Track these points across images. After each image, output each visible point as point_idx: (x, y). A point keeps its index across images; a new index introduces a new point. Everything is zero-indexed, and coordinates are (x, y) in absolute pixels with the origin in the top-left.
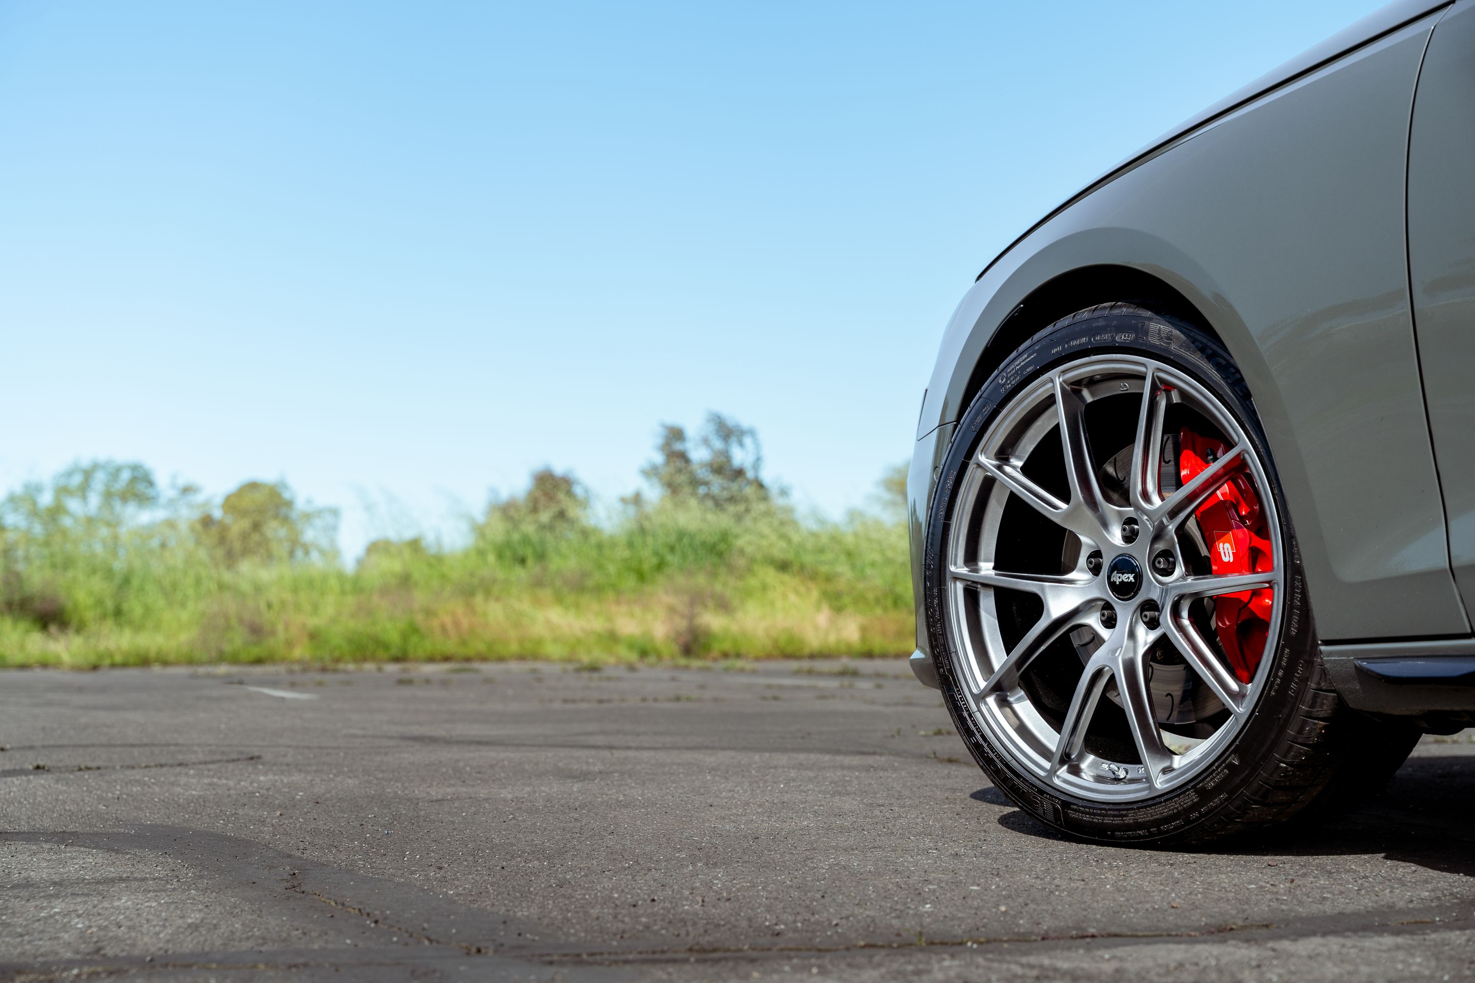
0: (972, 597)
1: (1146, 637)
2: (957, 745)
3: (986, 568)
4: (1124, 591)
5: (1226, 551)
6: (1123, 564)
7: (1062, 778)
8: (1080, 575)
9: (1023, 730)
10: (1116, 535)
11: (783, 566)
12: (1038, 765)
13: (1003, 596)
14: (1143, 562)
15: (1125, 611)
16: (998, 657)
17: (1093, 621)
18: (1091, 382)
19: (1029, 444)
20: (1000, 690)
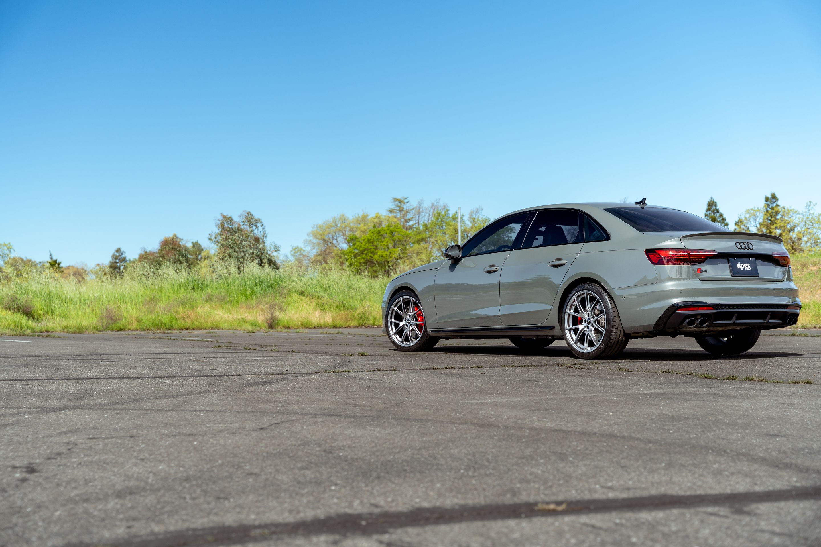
0: (391, 323)
1: (411, 328)
2: (389, 340)
3: (393, 320)
4: (409, 323)
5: (420, 319)
6: (408, 320)
7: (401, 344)
8: (404, 321)
9: (397, 339)
10: (408, 317)
11: (302, 293)
12: (399, 343)
13: (395, 323)
14: (411, 320)
15: (409, 325)
16: (394, 330)
17: (405, 326)
18: (405, 299)
19: (398, 305)
20: (395, 334)
